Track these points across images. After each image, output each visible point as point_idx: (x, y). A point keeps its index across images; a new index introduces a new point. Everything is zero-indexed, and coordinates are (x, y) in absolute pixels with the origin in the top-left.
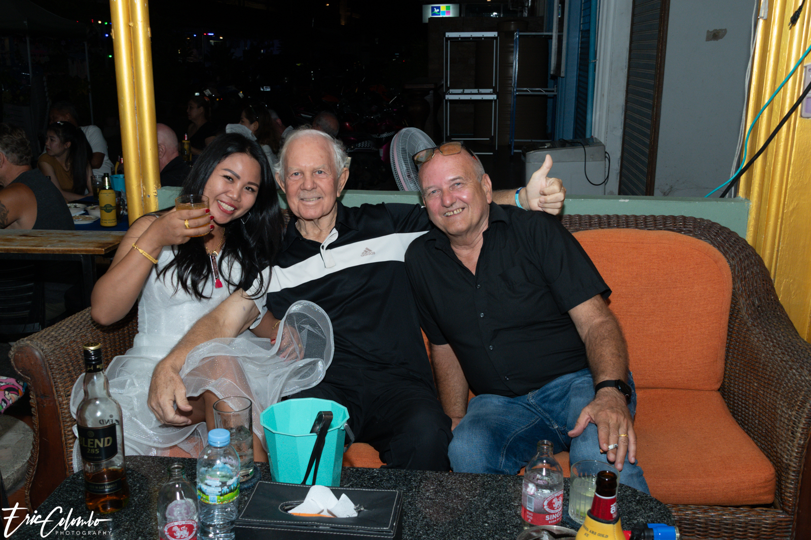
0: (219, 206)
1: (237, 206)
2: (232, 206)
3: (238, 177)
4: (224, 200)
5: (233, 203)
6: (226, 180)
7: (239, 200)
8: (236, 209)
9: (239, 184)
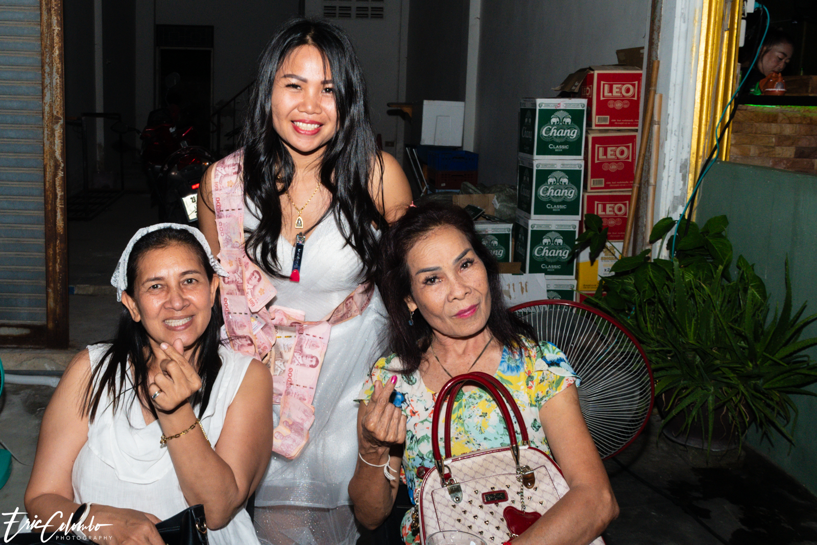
0: (296, 129)
1: (318, 120)
2: (312, 122)
3: (305, 81)
4: (298, 118)
5: (311, 117)
6: (294, 90)
7: (318, 111)
8: (321, 125)
9: (311, 91)
